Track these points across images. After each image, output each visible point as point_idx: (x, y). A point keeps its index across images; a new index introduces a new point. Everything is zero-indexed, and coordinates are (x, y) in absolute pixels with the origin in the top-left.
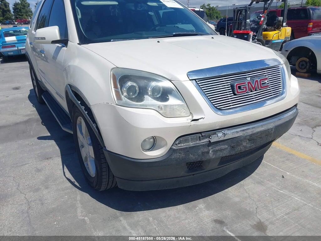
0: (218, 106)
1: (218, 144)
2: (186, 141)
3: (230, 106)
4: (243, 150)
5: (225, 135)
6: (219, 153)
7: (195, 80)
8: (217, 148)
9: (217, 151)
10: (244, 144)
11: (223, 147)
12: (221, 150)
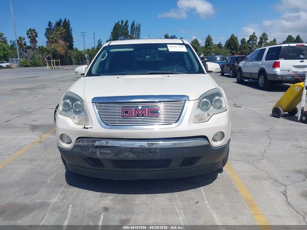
0: (106, 122)
1: (103, 148)
2: (83, 141)
3: (116, 124)
4: (125, 158)
5: (107, 143)
6: (104, 155)
7: (95, 103)
8: (102, 151)
9: (103, 153)
10: (127, 154)
11: (107, 151)
12: (106, 153)
